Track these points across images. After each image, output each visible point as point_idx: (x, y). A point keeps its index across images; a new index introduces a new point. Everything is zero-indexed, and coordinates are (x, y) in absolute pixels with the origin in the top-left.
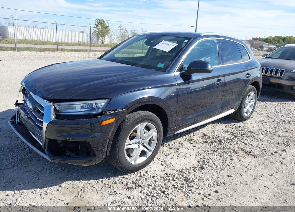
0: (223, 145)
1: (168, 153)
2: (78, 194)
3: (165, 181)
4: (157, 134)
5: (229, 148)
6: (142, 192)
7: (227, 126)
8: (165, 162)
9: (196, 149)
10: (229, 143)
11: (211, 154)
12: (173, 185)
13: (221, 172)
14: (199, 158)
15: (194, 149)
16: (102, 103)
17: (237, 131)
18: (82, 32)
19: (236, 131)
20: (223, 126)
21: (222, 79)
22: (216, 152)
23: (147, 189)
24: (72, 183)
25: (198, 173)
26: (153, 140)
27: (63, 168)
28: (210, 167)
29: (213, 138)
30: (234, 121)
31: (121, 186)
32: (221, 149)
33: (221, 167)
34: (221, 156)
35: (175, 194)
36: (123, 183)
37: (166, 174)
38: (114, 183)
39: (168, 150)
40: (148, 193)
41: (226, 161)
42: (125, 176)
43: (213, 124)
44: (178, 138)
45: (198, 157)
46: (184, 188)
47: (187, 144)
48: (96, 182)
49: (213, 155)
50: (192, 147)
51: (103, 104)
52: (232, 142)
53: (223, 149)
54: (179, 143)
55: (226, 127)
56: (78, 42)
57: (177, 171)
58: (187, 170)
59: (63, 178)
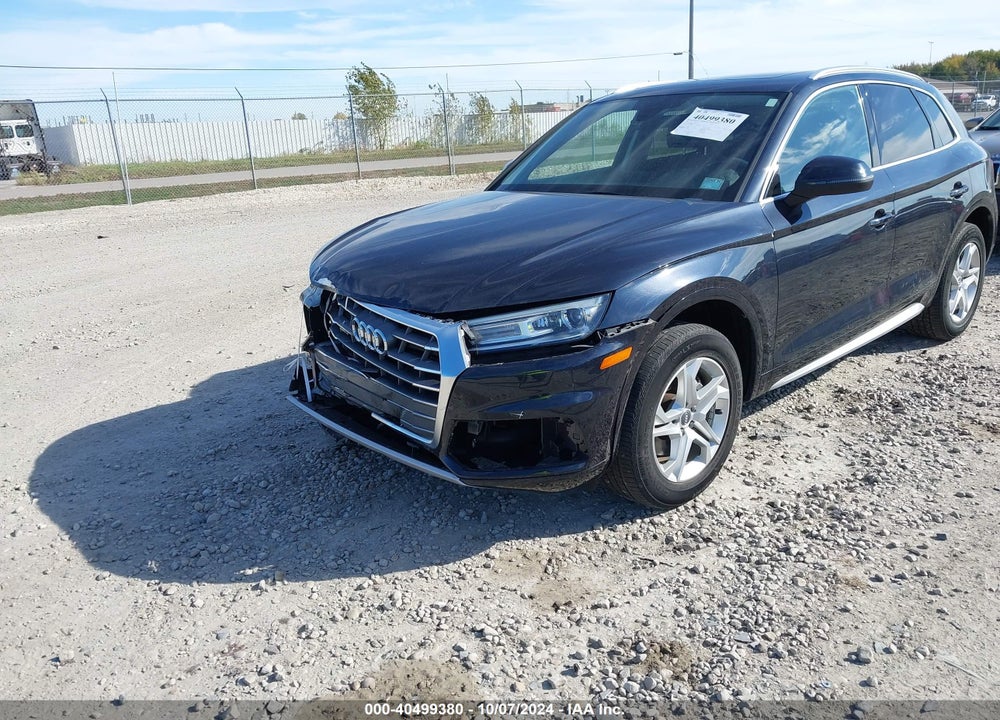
0: (910, 413)
1: (751, 451)
2: (546, 572)
3: (775, 522)
4: (728, 390)
5: (931, 420)
6: (725, 554)
7: (902, 360)
8: (753, 474)
9: (830, 434)
10: (928, 408)
11: (881, 441)
12: (804, 532)
13: (933, 488)
14: (850, 457)
15: (825, 434)
16: (591, 308)
17: (937, 370)
18: (301, 117)
19: (935, 372)
20: (886, 360)
21: (887, 207)
22: (894, 434)
23: (732, 546)
24: (515, 547)
25: (863, 495)
26: (718, 412)
27: (471, 511)
28: (895, 477)
29: (872, 397)
30: (919, 342)
31: (655, 545)
32: (907, 425)
33: (926, 475)
34: (916, 445)
35: (820, 552)
36: (655, 537)
37: (772, 504)
38: (630, 538)
39: (747, 443)
40: (741, 555)
41: (936, 456)
42: (656, 519)
43: (856, 358)
44: (763, 407)
45: (845, 452)
46: (841, 535)
47: (797, 423)
48: (580, 538)
49: (890, 443)
50: (815, 428)
51: (593, 310)
52: (934, 402)
53: (916, 426)
54: (774, 422)
55: (898, 362)
56: (301, 151)
57: (799, 495)
58: (826, 489)
59: (484, 536)
